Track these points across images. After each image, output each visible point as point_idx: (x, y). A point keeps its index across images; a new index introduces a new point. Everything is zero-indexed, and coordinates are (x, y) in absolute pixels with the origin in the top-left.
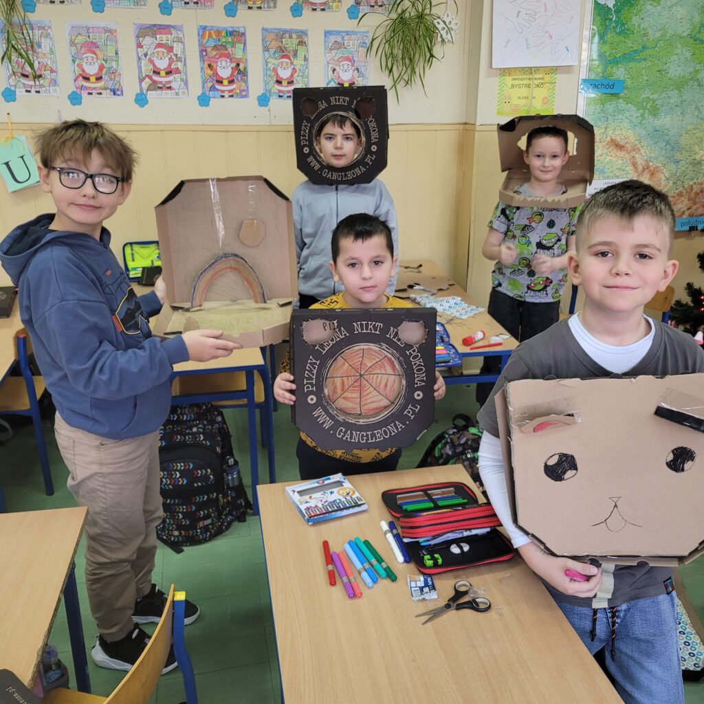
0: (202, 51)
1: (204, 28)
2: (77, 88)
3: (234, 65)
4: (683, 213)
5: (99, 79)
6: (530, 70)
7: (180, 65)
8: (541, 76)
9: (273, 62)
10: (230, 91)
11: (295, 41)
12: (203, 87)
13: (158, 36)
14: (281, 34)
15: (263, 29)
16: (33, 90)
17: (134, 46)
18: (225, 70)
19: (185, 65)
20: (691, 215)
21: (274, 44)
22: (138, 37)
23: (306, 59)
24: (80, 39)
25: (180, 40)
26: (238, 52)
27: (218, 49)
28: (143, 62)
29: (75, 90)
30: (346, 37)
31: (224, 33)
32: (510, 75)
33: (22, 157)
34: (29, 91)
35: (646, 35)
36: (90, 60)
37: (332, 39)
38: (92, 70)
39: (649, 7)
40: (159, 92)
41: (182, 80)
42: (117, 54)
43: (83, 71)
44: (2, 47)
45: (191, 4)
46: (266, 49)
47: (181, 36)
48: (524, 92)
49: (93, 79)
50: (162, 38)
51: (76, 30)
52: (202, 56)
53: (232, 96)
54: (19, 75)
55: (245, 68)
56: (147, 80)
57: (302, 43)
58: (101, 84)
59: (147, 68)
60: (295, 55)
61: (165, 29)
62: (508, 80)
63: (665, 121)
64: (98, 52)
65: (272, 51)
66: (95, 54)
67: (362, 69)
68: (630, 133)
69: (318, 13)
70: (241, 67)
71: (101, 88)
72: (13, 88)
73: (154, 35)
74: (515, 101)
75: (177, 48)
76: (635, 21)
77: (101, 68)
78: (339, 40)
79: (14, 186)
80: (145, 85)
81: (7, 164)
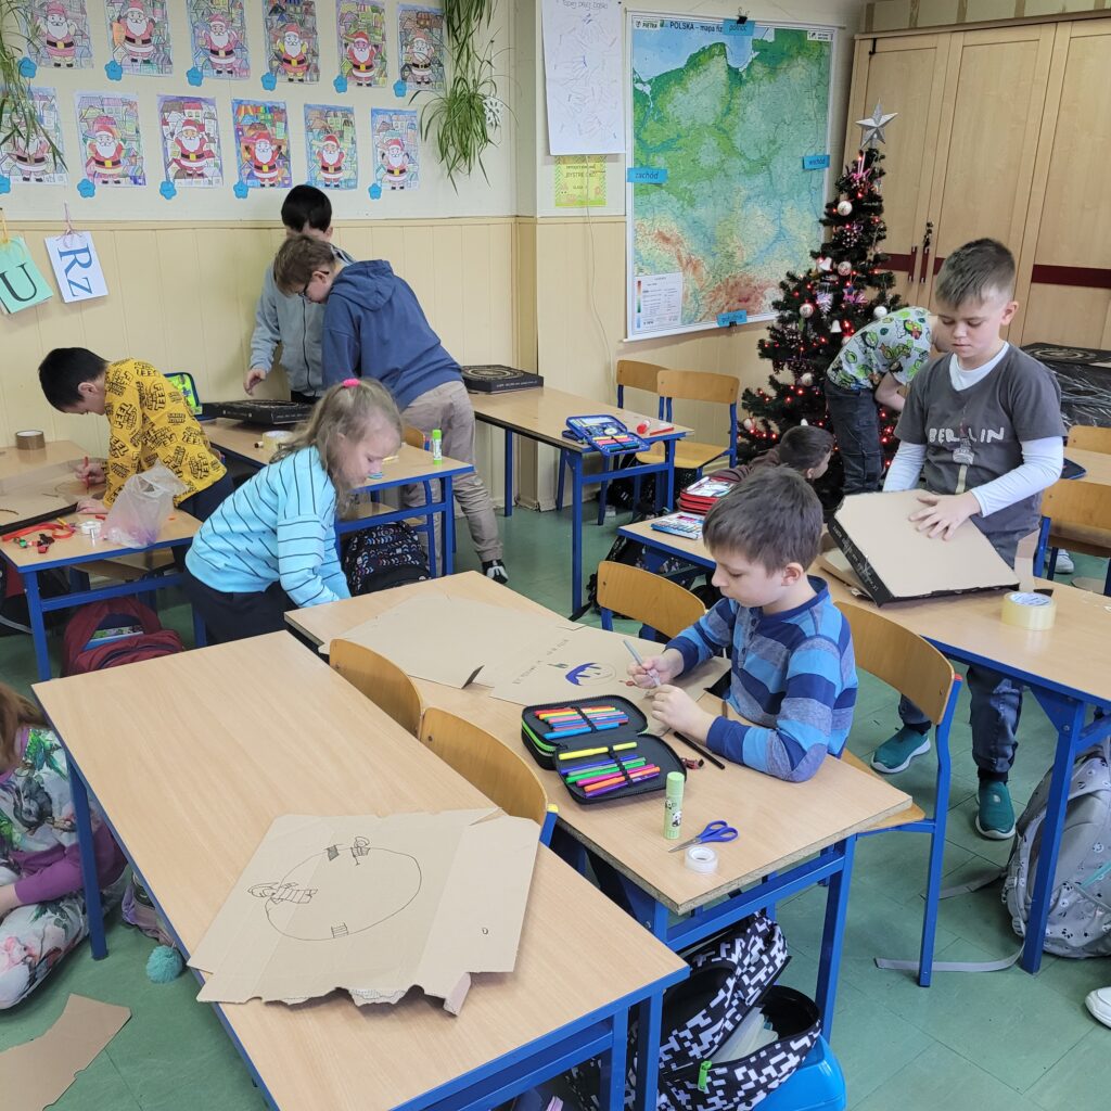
0: (237, 130)
1: (240, 103)
2: (89, 175)
3: (274, 147)
4: (723, 308)
5: (116, 163)
6: (582, 158)
7: (213, 147)
8: (592, 164)
9: (318, 145)
10: (270, 179)
11: (341, 120)
12: (240, 174)
13: (186, 111)
14: (326, 112)
15: (305, 106)
16: (33, 178)
17: (158, 122)
18: (264, 153)
19: (219, 147)
20: (729, 311)
21: (319, 124)
22: (162, 111)
23: (353, 142)
24: (93, 113)
25: (212, 117)
26: (279, 133)
27: (255, 128)
28: (169, 143)
29: (86, 177)
30: (394, 117)
31: (262, 109)
32: (564, 163)
33: (22, 266)
34: (27, 179)
35: (679, 123)
36: (105, 138)
37: (380, 118)
39: (680, 95)
40: (189, 180)
41: (216, 165)
42: (137, 132)
43: (97, 153)
45: (224, 73)
46: (310, 129)
47: (214, 111)
48: (577, 181)
49: (108, 163)
50: (192, 113)
51: (88, 101)
52: (237, 136)
53: (272, 185)
54: (15, 157)
55: (288, 151)
56: (174, 165)
57: (347, 123)
58: (119, 170)
59: (174, 151)
60: (341, 136)
61: (195, 102)
62: (563, 167)
63: (701, 212)
64: (114, 130)
65: (316, 131)
66: (111, 132)
67: (412, 154)
68: (674, 225)
69: (364, 88)
70: (283, 150)
71: (119, 176)
72: (6, 175)
73: (181, 110)
74: (571, 191)
75: (210, 126)
76: (669, 108)
77: (119, 149)
78: (387, 119)
79: (15, 306)
80: (172, 172)
81: (2, 276)
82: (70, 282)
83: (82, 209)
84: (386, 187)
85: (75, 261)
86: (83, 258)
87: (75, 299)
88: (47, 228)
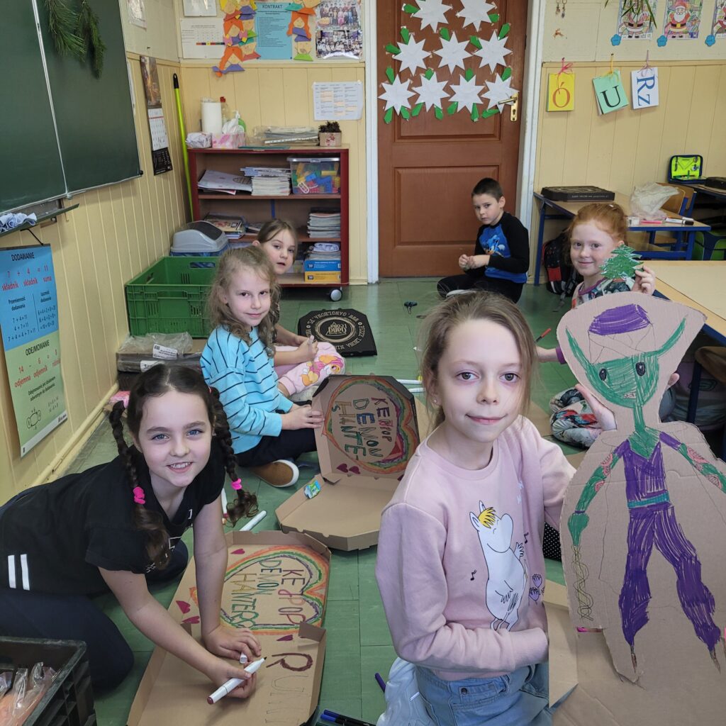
2: (665, 33)
5: (683, 25)
16: (634, 35)
28: (719, 11)
29: (663, 34)
33: (616, 87)
34: (631, 37)
36: (680, 10)
38: (679, 18)
40: (724, 34)
42: (701, 5)
43: (673, 19)
44: (620, 4)
49: (679, 25)
54: (627, 24)
56: (719, 25)
58: (684, 29)
59: (720, 16)
64: (687, 4)
66: (685, 6)
71: (683, 33)
72: (620, 35)
77: (687, 16)
79: (606, 109)
80: (715, 29)
81: (604, 93)
82: (639, 97)
83: (657, 54)
85: (645, 84)
86: (650, 83)
87: (640, 107)
88: (633, 65)
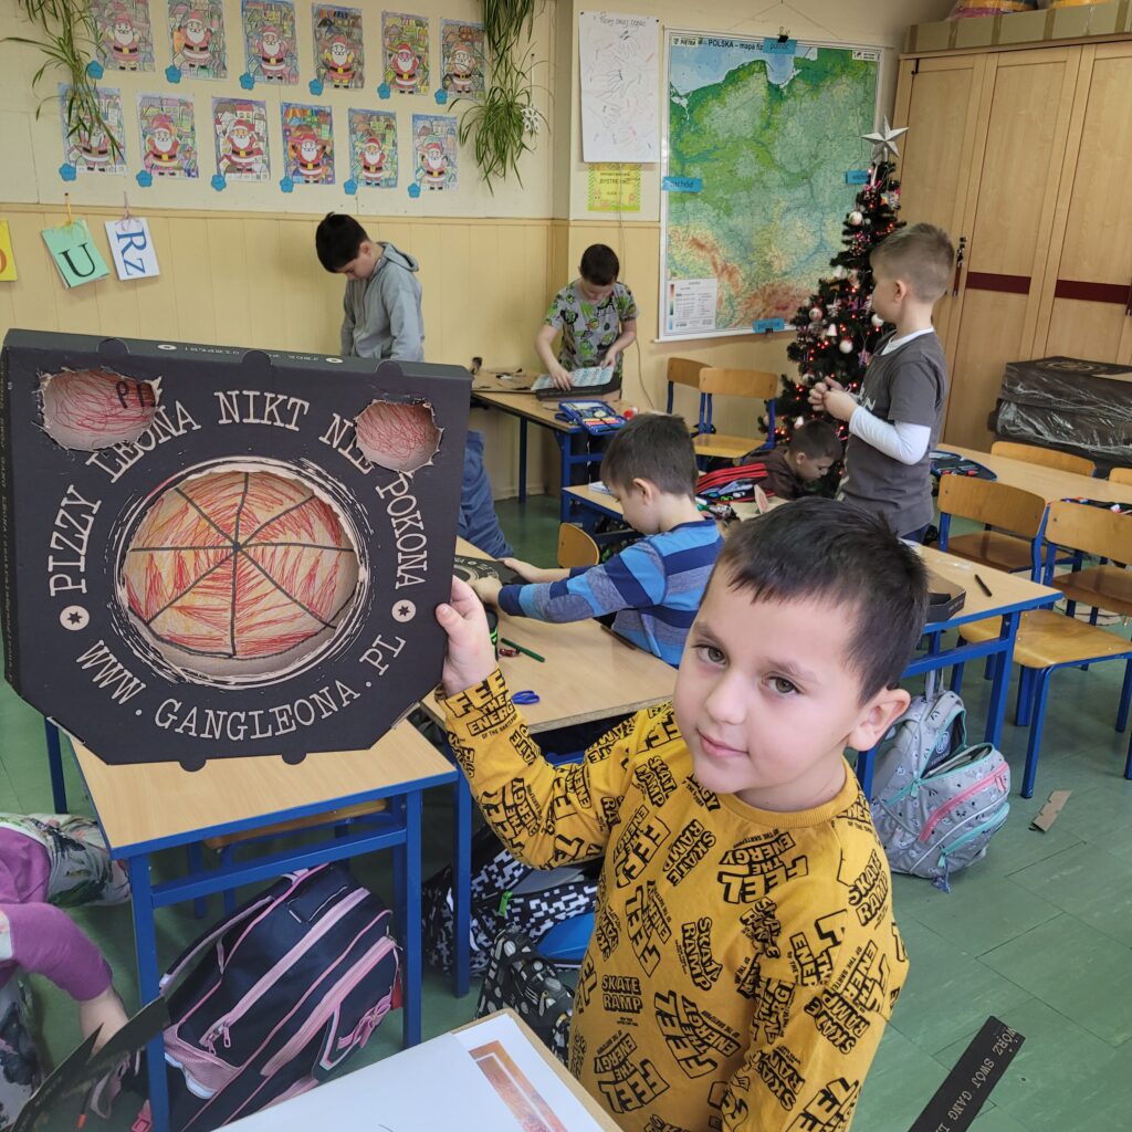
0: (285, 131)
1: (288, 106)
2: (147, 167)
3: (319, 147)
4: (759, 315)
5: (172, 157)
6: (617, 165)
7: (262, 145)
8: (627, 172)
9: (360, 146)
10: (314, 176)
11: (383, 124)
12: (286, 171)
13: (238, 112)
14: (369, 116)
15: (350, 110)
16: (96, 167)
17: (212, 122)
18: (310, 154)
19: (267, 145)
20: (766, 317)
21: (362, 127)
22: (216, 112)
23: (394, 144)
24: (152, 112)
25: (262, 118)
26: (325, 135)
27: (302, 130)
28: (222, 140)
29: (144, 168)
30: (435, 123)
31: (309, 112)
32: (598, 169)
33: (83, 246)
34: (92, 169)
35: (716, 135)
36: (162, 135)
37: (421, 124)
38: (164, 146)
39: (718, 109)
40: (238, 174)
41: (264, 161)
42: (193, 129)
43: (155, 147)
44: (62, 116)
45: (275, 79)
46: (353, 131)
47: (263, 113)
48: (612, 187)
49: (165, 157)
50: (244, 114)
51: (148, 101)
52: (285, 136)
53: (316, 182)
54: (81, 149)
55: (332, 151)
56: (225, 160)
57: (389, 127)
58: (174, 163)
59: (225, 148)
60: (383, 138)
61: (246, 104)
62: (597, 174)
63: (738, 221)
64: (172, 127)
65: (359, 134)
66: (168, 128)
67: (451, 158)
68: (709, 232)
69: (406, 95)
70: (328, 150)
71: (175, 168)
72: (72, 165)
73: (234, 111)
74: (604, 197)
75: (259, 126)
76: (706, 121)
77: (175, 144)
78: (427, 124)
79: (75, 281)
80: (223, 166)
81: (65, 254)
82: (126, 262)
83: (139, 197)
84: (425, 187)
85: (132, 243)
86: (139, 241)
87: (130, 277)
88: (106, 212)
